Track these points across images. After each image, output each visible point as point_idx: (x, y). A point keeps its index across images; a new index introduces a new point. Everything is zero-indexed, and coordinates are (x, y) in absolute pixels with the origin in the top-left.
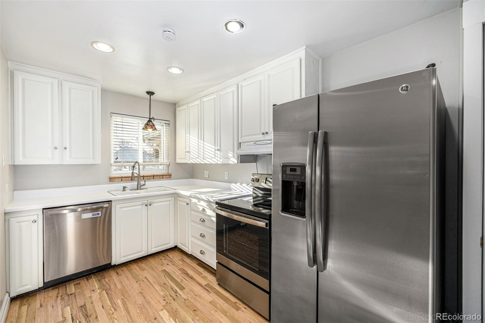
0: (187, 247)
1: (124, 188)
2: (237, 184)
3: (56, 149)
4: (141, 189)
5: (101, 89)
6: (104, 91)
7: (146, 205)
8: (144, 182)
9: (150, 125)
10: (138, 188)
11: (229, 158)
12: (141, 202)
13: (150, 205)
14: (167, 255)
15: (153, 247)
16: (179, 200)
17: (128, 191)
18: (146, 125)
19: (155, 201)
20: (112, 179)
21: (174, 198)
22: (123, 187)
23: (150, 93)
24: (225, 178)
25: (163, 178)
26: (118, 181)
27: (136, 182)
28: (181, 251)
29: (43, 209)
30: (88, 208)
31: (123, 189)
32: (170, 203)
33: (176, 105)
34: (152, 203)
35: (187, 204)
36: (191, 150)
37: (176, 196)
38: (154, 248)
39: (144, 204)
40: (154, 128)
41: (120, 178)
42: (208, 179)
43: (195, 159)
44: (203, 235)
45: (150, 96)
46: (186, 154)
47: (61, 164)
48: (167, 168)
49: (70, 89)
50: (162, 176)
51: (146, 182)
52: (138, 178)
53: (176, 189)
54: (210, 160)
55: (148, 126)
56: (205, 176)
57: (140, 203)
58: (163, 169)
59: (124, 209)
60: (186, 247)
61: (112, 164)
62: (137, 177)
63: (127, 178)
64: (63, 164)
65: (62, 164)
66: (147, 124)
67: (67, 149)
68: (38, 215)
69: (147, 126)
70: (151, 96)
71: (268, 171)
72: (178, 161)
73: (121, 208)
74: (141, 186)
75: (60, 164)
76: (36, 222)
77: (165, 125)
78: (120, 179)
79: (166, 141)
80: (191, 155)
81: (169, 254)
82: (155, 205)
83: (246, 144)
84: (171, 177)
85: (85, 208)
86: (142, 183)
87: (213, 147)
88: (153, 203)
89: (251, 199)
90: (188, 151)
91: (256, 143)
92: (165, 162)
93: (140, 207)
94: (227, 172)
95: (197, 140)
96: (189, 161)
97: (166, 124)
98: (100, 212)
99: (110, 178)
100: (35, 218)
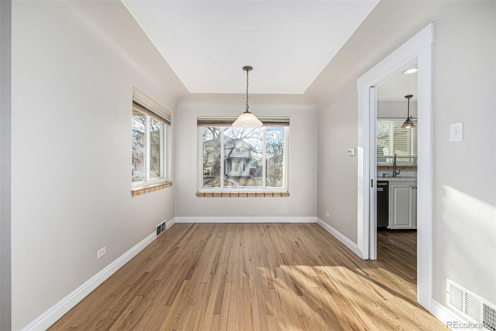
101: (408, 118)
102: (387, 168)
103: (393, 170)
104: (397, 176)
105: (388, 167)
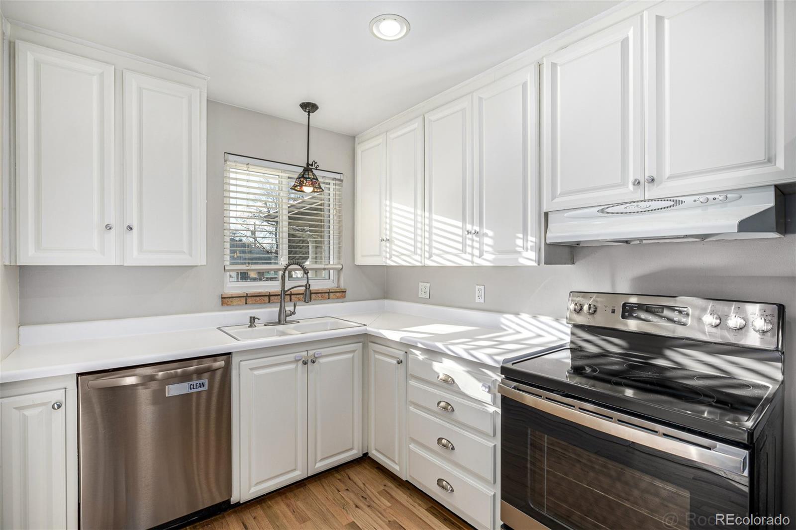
0: (397, 462)
1: (253, 320)
2: (519, 316)
3: (110, 228)
4: (286, 322)
5: (207, 100)
6: (214, 105)
7: (305, 363)
8: (293, 308)
9: (309, 178)
10: (280, 321)
11: (519, 253)
12: (294, 355)
13: (314, 362)
14: (349, 478)
15: (319, 458)
16: (375, 351)
17: (259, 327)
18: (300, 178)
19: (324, 351)
20: (226, 301)
21: (362, 343)
22: (251, 318)
23: (309, 107)
24: (475, 299)
25: (329, 298)
26: (239, 305)
27: (278, 307)
28: (376, 468)
29: (79, 375)
30: (179, 370)
31: (250, 322)
32: (353, 356)
33: (356, 139)
34: (317, 358)
35: (400, 362)
36: (394, 235)
37: (366, 339)
38: (322, 460)
39: (300, 360)
40: (317, 185)
41: (243, 297)
42: (429, 300)
43: (408, 256)
44: (444, 441)
45: (309, 115)
46: (380, 245)
47: (121, 266)
48: (336, 277)
49: (140, 90)
50: (327, 294)
51: (297, 308)
52: (281, 298)
53: (365, 325)
54: (456, 257)
55: (305, 182)
56: (421, 295)
57: (291, 357)
58: (327, 277)
59: (256, 372)
60: (394, 462)
61: (226, 268)
62: (279, 295)
63: (258, 299)
64: (125, 265)
65: (123, 266)
66: (303, 177)
67: (133, 230)
68: (65, 388)
69: (303, 182)
70: (311, 114)
71: (613, 284)
72: (360, 261)
73: (251, 369)
74: (286, 316)
75: (117, 266)
76: (59, 407)
77: (332, 182)
78: (243, 300)
79: (335, 217)
80: (394, 247)
81: (352, 473)
82: (322, 360)
83: (567, 214)
84: (345, 297)
85: (172, 371)
86: (289, 308)
87: (460, 224)
88: (319, 357)
89: (565, 357)
90: (388, 238)
91: (607, 210)
92: (332, 262)
93: (293, 366)
94: (482, 287)
95: (412, 210)
96: (390, 259)
97: (334, 179)
98: (207, 380)
99: (222, 298)
100: (58, 396)
101: (308, 165)
102: (266, 299)
103: (279, 305)
104: (288, 319)
105: (269, 296)
